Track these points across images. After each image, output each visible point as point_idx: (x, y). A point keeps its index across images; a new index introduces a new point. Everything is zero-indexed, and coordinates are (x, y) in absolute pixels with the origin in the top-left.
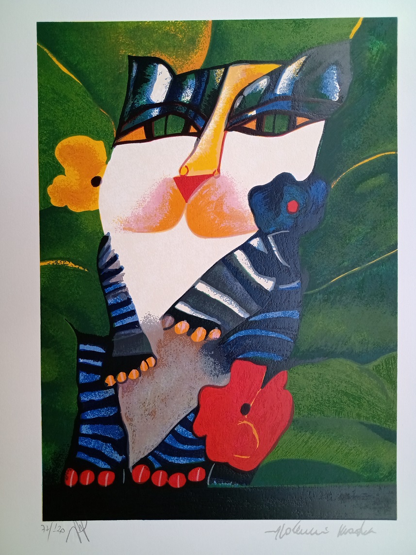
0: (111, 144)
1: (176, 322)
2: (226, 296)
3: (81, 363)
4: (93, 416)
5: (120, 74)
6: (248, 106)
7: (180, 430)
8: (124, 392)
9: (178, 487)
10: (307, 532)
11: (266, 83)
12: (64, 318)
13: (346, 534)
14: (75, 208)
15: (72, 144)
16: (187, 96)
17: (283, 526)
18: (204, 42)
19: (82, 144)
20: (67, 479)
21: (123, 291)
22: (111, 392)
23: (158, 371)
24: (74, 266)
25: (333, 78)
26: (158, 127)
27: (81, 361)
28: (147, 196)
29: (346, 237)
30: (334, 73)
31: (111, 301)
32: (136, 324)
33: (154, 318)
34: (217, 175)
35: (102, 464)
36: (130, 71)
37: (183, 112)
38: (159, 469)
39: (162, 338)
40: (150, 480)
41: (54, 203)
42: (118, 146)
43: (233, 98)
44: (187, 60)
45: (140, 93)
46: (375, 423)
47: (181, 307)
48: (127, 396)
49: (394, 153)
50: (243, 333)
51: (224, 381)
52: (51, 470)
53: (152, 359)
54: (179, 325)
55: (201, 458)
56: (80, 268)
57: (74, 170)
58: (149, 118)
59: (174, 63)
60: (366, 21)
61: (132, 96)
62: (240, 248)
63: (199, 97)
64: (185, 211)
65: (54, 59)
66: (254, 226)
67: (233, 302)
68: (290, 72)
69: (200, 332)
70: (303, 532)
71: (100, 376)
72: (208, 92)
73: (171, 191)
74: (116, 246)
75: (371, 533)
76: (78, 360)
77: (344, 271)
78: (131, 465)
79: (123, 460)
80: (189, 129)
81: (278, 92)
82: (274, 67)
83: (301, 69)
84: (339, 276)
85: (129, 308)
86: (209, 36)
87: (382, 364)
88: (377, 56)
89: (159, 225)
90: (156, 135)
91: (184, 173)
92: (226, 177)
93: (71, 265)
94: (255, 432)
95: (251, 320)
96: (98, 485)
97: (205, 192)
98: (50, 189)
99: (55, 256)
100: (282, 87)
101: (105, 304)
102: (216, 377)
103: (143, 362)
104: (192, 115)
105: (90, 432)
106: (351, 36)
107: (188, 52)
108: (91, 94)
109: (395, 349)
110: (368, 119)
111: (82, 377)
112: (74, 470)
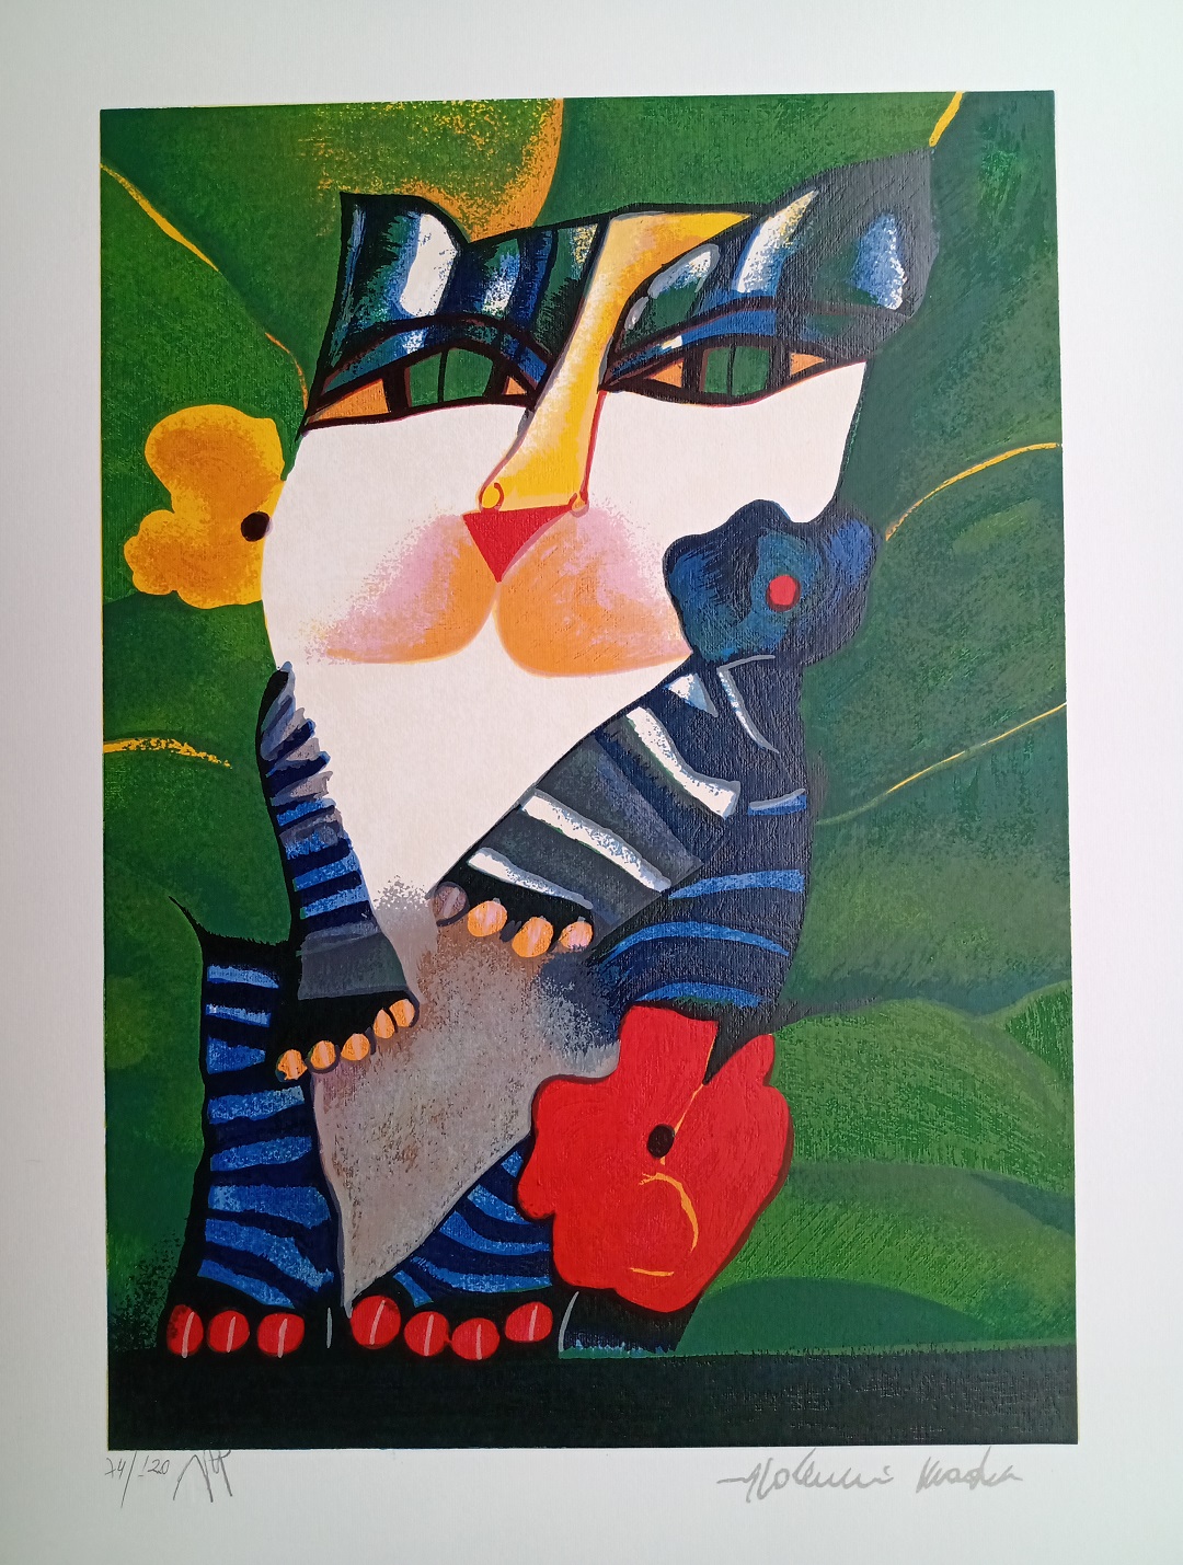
0: (296, 425)
1: (472, 903)
2: (605, 832)
3: (213, 1016)
4: (246, 1162)
5: (320, 240)
6: (660, 325)
7: (481, 1198)
8: (329, 1096)
9: (479, 1356)
10: (835, 1480)
11: (708, 263)
12: (168, 893)
13: (938, 1484)
14: (199, 598)
15: (191, 426)
16: (497, 300)
17: (768, 1465)
18: (543, 154)
19: (218, 426)
20: (174, 1335)
21: (328, 819)
22: (297, 1093)
23: (422, 1035)
24: (194, 754)
25: (886, 248)
26: (421, 380)
27: (213, 1010)
28: (392, 564)
29: (927, 672)
30: (889, 237)
31: (293, 849)
32: (362, 910)
33: (410, 893)
34: (580, 509)
35: (269, 1296)
36: (346, 233)
37: (489, 341)
38: (425, 1308)
39: (434, 948)
40: (400, 1338)
41: (141, 583)
42: (313, 433)
43: (622, 303)
44: (497, 204)
45: (373, 291)
46: (1014, 1178)
47: (484, 862)
48: (337, 1106)
49: (1052, 445)
50: (650, 934)
51: (602, 1063)
52: (131, 1310)
53: (406, 1003)
54: (477, 912)
55: (539, 1276)
56: (211, 757)
57: (196, 497)
58: (396, 356)
59: (463, 212)
60: (971, 99)
61: (350, 300)
62: (643, 702)
63: (532, 301)
64: (495, 606)
65: (145, 205)
66: (680, 644)
67: (624, 849)
68: (773, 232)
69: (537, 931)
70: (821, 1481)
71: (262, 1052)
72: (554, 288)
73: (455, 552)
74: (308, 698)
75: (1010, 1480)
76: (204, 1009)
77: (922, 761)
78: (348, 1296)
79: (325, 1286)
80: (503, 385)
81: (742, 287)
82: (729, 220)
83: (800, 228)
84: (912, 774)
85: (343, 867)
86: (556, 140)
87: (1031, 1014)
88: (1002, 190)
89: (423, 641)
90: (415, 402)
91: (490, 503)
92: (604, 514)
93: (185, 750)
94: (687, 1204)
95: (674, 895)
96: (259, 1351)
97: (548, 552)
98: (131, 547)
99: (142, 726)
100: (752, 274)
101: (277, 857)
102: (580, 1052)
103: (382, 1013)
104: (512, 350)
105: (237, 1207)
106: (934, 139)
107: (502, 181)
108: (244, 295)
109: (1065, 973)
110: (981, 358)
111: (216, 1056)
112: (193, 1310)
